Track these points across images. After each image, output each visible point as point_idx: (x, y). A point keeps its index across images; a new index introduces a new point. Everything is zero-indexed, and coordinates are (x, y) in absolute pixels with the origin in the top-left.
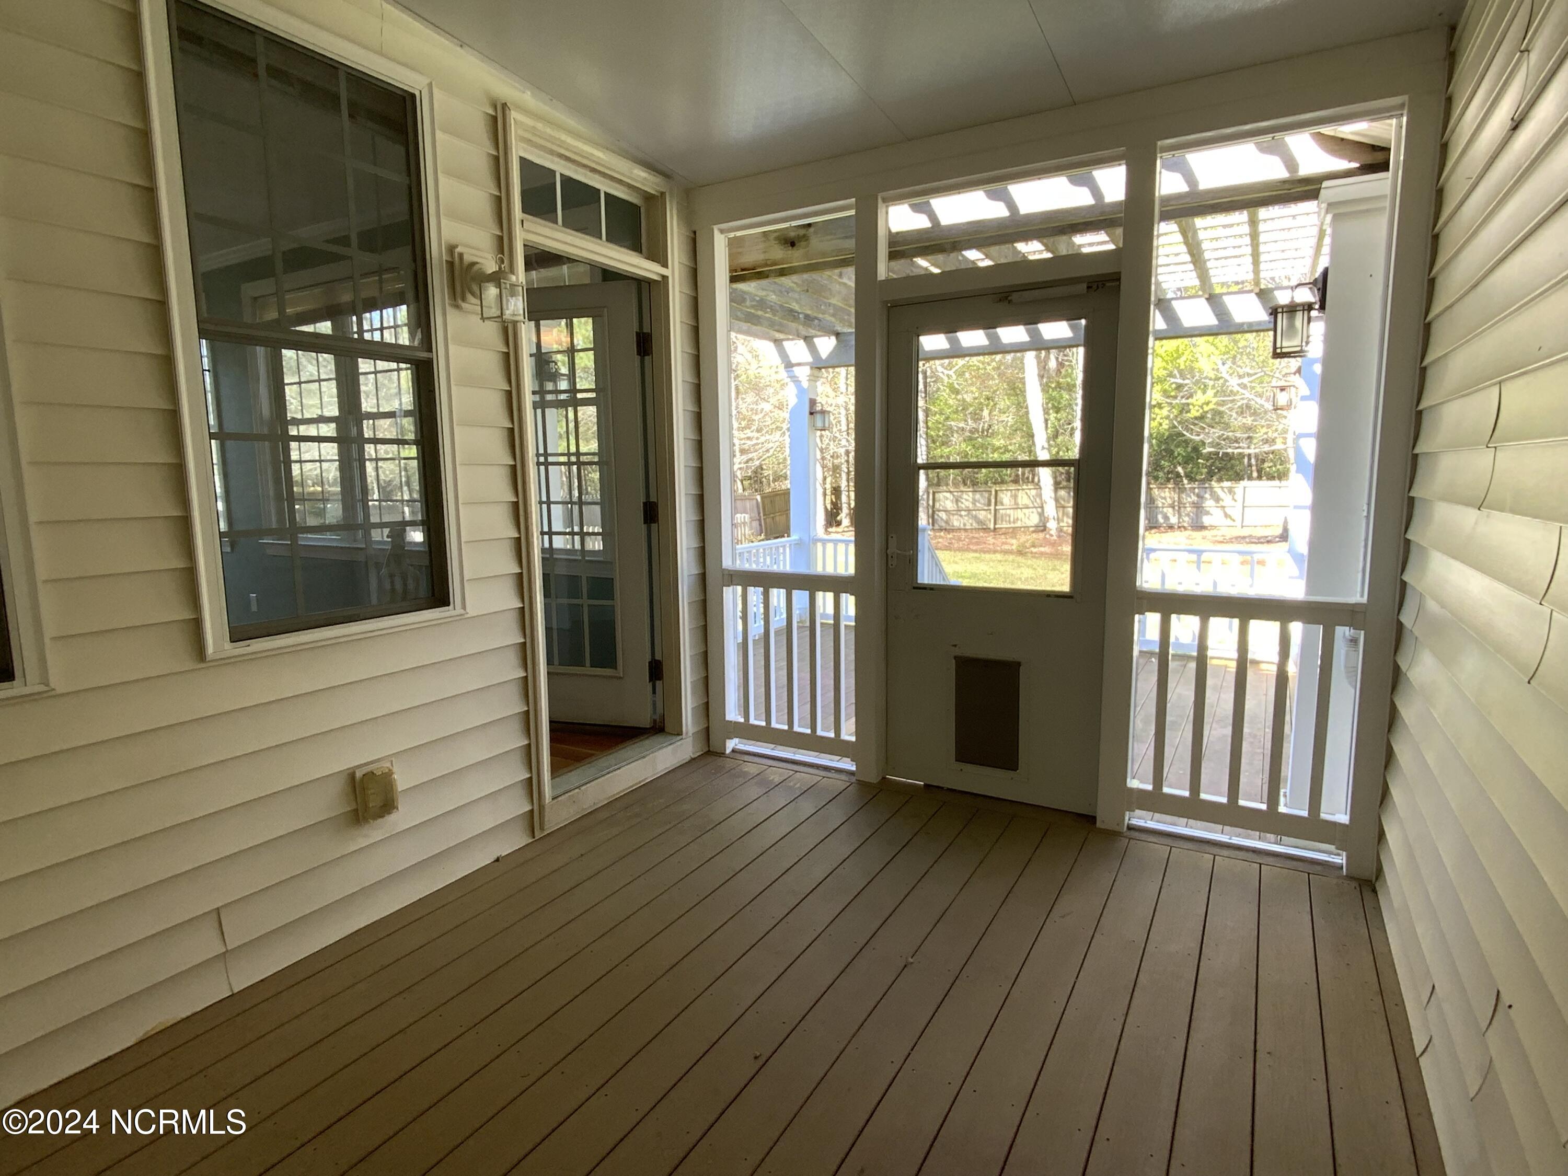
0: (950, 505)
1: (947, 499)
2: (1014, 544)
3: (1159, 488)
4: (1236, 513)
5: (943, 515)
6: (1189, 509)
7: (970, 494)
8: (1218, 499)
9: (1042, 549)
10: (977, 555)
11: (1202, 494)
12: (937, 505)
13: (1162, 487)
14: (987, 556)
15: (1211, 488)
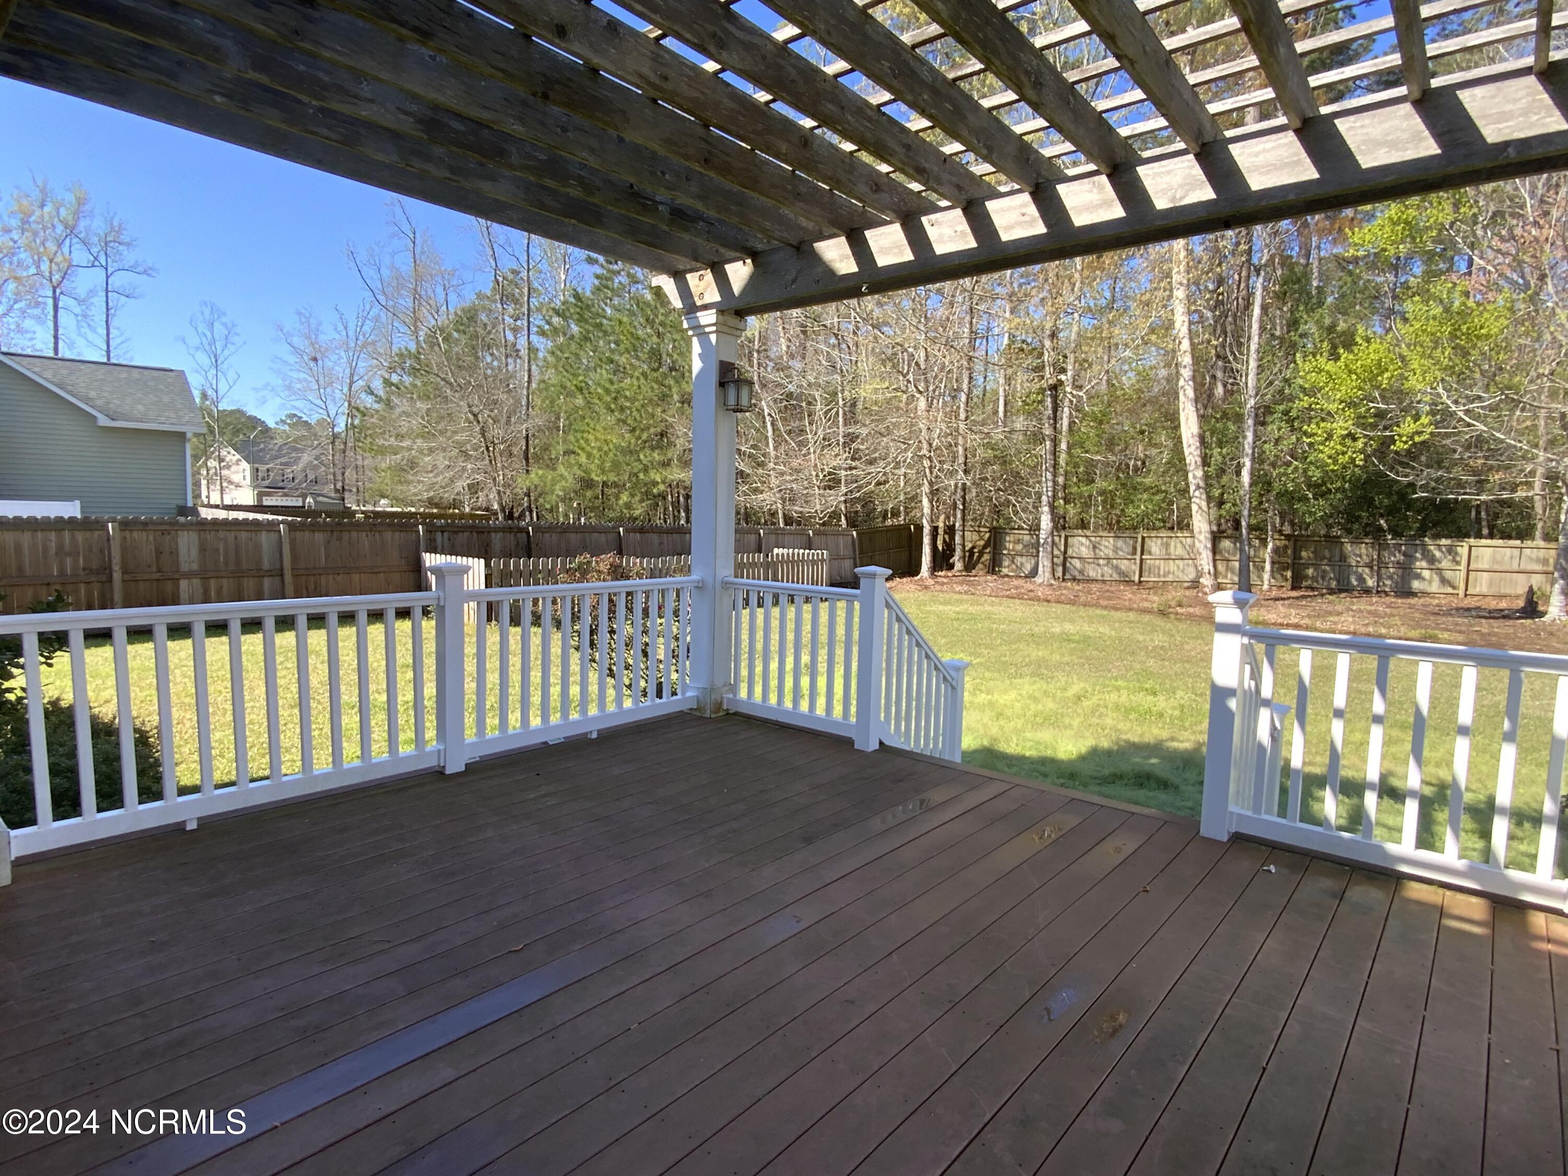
0: (1085, 552)
1: (1082, 544)
2: (1155, 600)
3: (1352, 543)
4: (1459, 577)
5: (1077, 563)
6: (1391, 570)
7: (1111, 540)
8: (1432, 560)
9: (1191, 610)
10: (1105, 612)
11: (1410, 552)
12: (1070, 552)
13: (1356, 541)
14: (1118, 615)
15: (1424, 545)
